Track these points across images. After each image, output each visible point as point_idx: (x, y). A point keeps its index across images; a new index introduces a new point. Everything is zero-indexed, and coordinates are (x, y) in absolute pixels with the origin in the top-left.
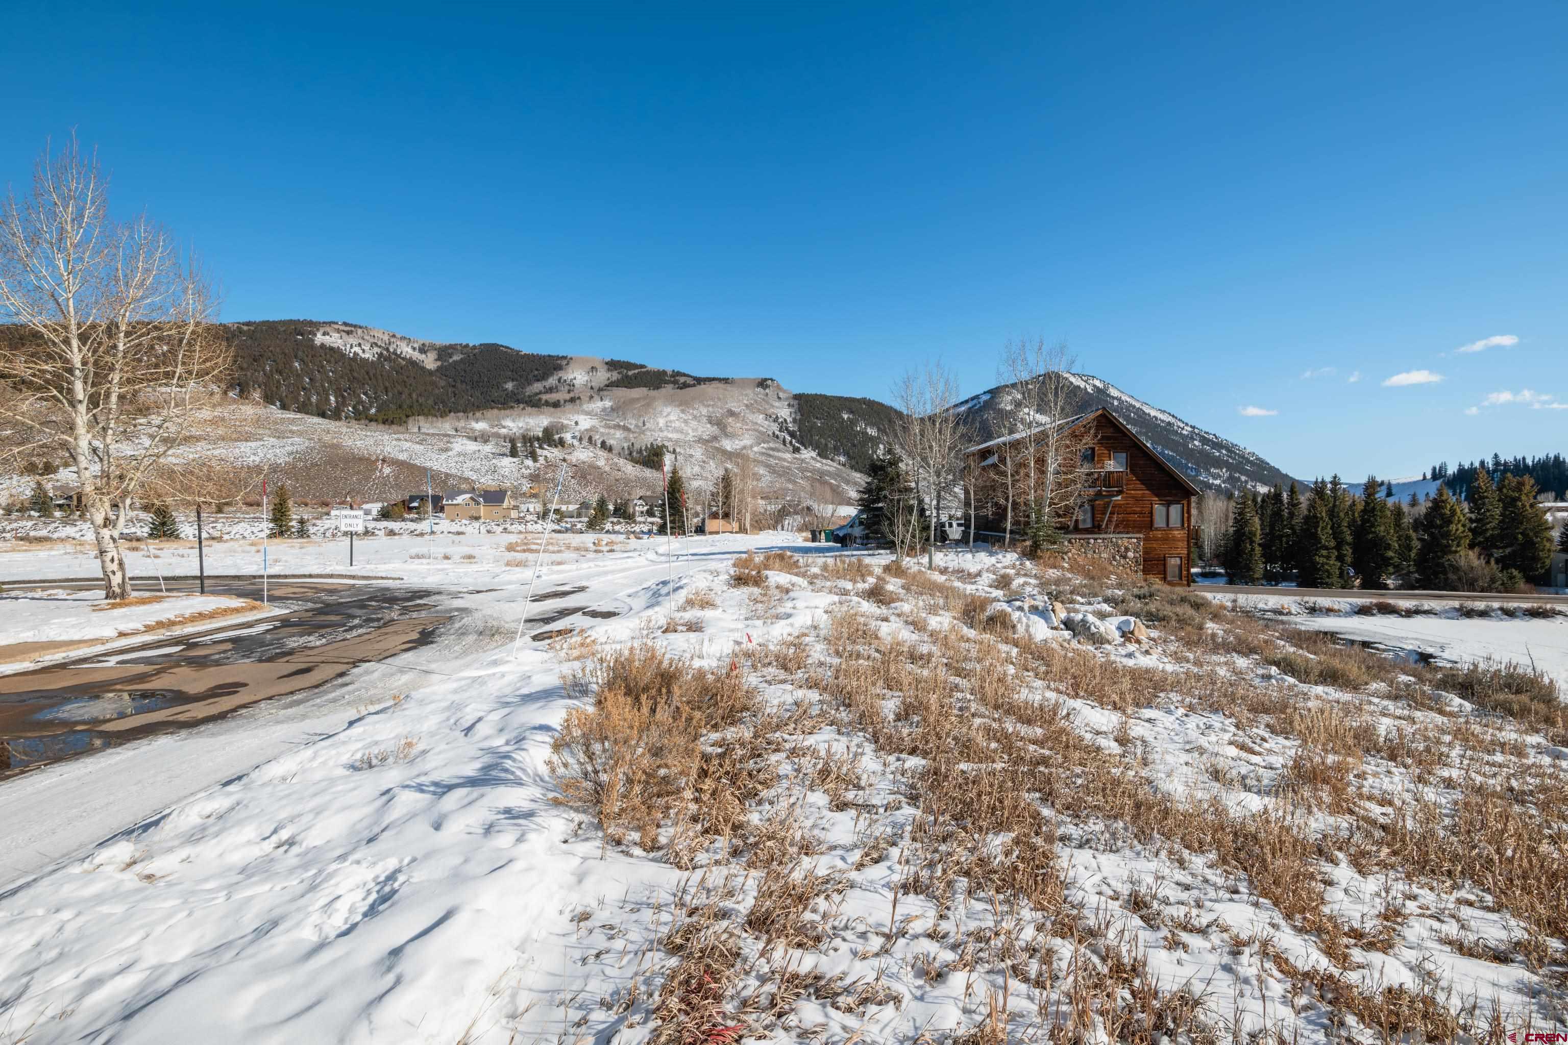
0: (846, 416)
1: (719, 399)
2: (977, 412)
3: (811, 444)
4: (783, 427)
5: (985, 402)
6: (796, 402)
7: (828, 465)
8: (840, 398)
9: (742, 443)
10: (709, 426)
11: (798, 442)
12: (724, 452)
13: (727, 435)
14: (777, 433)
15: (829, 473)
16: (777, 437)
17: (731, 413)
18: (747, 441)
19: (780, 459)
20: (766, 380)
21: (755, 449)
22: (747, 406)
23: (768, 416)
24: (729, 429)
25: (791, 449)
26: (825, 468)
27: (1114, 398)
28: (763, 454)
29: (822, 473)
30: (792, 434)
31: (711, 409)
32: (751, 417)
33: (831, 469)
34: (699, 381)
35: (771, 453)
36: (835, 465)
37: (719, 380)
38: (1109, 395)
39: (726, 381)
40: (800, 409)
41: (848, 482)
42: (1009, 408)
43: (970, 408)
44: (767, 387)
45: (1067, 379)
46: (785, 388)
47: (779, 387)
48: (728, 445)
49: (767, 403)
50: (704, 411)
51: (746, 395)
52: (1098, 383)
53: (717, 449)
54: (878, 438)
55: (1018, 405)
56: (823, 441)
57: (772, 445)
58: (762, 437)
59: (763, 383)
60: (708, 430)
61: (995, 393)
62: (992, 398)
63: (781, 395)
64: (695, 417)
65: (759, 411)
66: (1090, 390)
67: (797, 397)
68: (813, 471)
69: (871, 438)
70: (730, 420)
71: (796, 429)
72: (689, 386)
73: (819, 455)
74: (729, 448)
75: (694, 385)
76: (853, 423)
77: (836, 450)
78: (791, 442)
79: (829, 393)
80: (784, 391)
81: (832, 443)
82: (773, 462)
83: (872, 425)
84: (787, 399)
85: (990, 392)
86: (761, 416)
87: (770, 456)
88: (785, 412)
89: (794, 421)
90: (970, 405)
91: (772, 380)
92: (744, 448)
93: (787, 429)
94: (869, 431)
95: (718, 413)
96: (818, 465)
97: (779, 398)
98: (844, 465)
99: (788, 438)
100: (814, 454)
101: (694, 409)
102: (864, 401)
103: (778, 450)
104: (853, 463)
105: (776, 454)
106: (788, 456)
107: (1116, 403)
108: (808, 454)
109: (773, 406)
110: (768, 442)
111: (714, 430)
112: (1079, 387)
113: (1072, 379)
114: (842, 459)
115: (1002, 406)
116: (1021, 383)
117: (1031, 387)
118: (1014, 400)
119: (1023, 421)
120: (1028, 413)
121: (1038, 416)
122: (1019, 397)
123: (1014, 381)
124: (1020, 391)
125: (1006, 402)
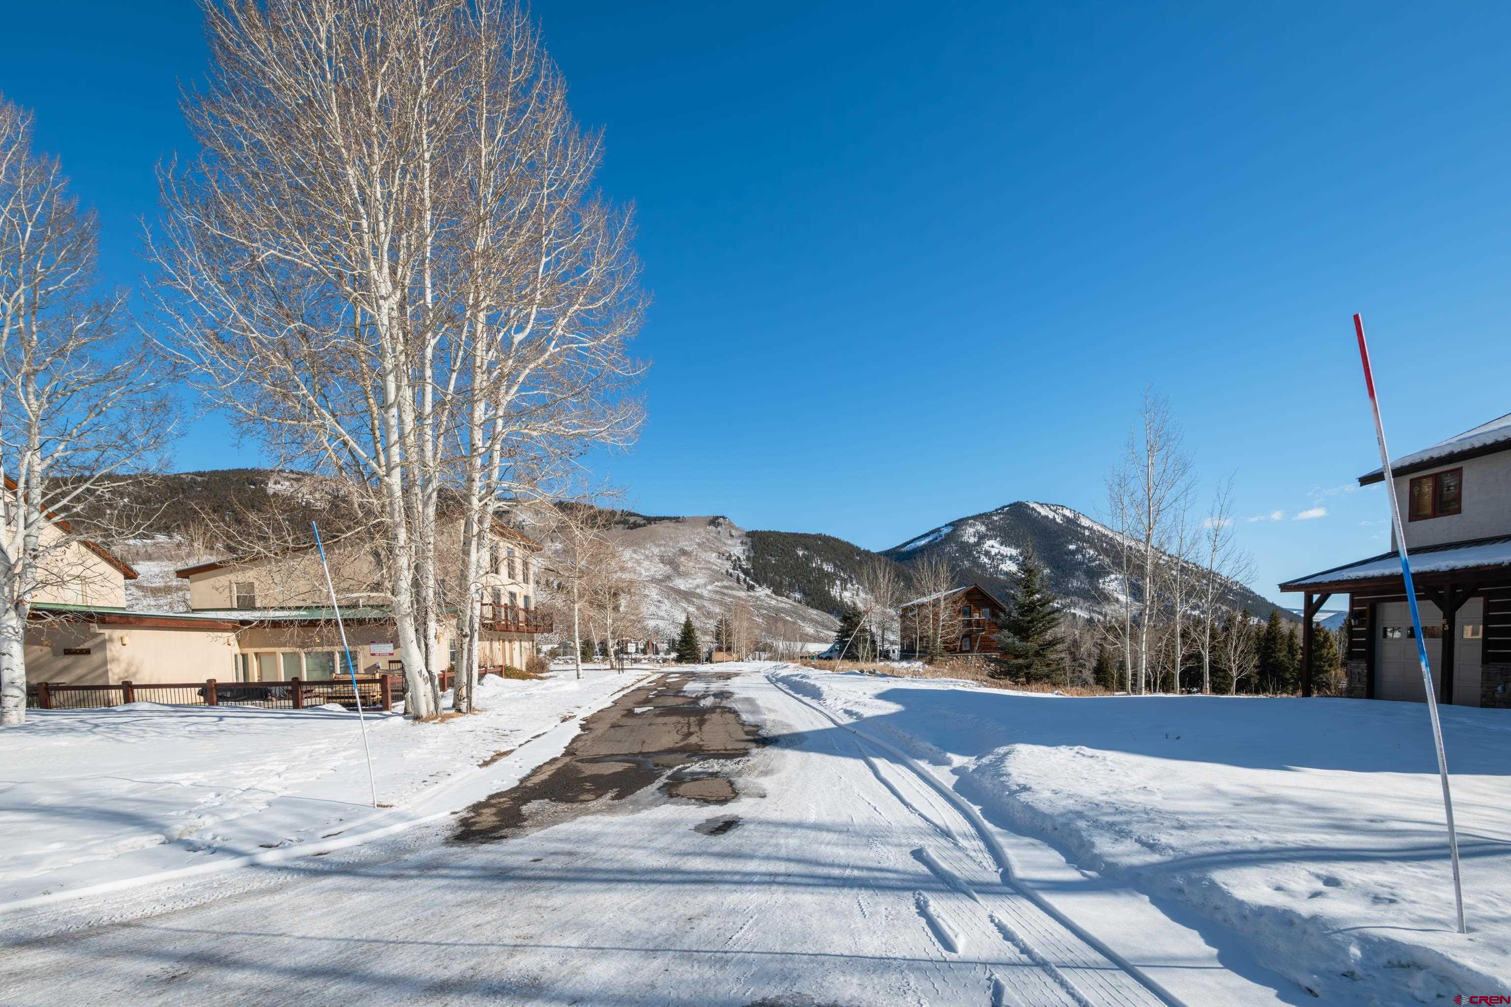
0: (800, 553)
1: (671, 538)
2: (937, 545)
3: (765, 581)
4: (737, 564)
5: (947, 535)
6: (749, 540)
7: (784, 603)
8: (795, 535)
9: (696, 582)
10: (661, 565)
11: (752, 579)
12: (678, 592)
13: (679, 575)
14: (731, 571)
15: (785, 611)
16: (731, 575)
17: (683, 552)
18: (700, 581)
19: (734, 597)
20: (717, 518)
21: (709, 588)
22: (699, 544)
23: (721, 554)
24: (682, 568)
25: (745, 587)
26: (781, 605)
27: (1085, 528)
28: (717, 592)
29: (778, 610)
30: (746, 572)
31: (663, 549)
32: (704, 555)
33: (787, 606)
34: (650, 520)
35: (725, 591)
36: (790, 601)
37: (670, 519)
38: (1079, 525)
39: (676, 520)
40: (754, 547)
41: (804, 619)
42: (972, 540)
43: (930, 542)
44: (719, 524)
45: (1033, 509)
46: (737, 525)
47: (731, 525)
48: (682, 584)
49: (720, 541)
50: (656, 551)
51: (698, 534)
52: (1067, 513)
53: (672, 588)
54: (835, 574)
55: (982, 538)
56: (778, 578)
57: (725, 583)
58: (715, 576)
59: (714, 521)
60: (660, 570)
61: (957, 525)
62: (954, 531)
63: (734, 532)
64: (647, 557)
65: (711, 549)
66: (1059, 520)
67: (751, 535)
68: (769, 608)
69: (828, 575)
70: (683, 559)
71: (750, 566)
72: (640, 526)
73: (774, 592)
74: (682, 587)
75: (644, 525)
76: (808, 559)
77: (791, 587)
78: (745, 580)
79: (782, 530)
80: (737, 529)
81: (786, 581)
82: (728, 600)
83: (828, 561)
84: (740, 537)
85: (950, 524)
86: (714, 555)
87: (724, 594)
88: (738, 550)
89: (748, 558)
90: (931, 538)
91: (724, 518)
92: (698, 586)
93: (740, 567)
94: (825, 567)
95: (671, 552)
96: (774, 602)
97: (732, 536)
98: (800, 602)
99: (742, 576)
100: (769, 591)
101: (645, 548)
102: (819, 537)
103: (732, 588)
104: (809, 599)
105: (730, 592)
106: (742, 594)
107: (1087, 533)
108: (763, 592)
109: (725, 544)
110: (722, 580)
111: (667, 569)
112: (1047, 517)
113: (1039, 509)
114: (798, 596)
115: (965, 539)
116: (985, 514)
117: (995, 518)
118: (977, 532)
119: (987, 553)
120: (993, 545)
121: (1003, 548)
122: (983, 529)
123: (977, 513)
124: (983, 523)
125: (969, 535)
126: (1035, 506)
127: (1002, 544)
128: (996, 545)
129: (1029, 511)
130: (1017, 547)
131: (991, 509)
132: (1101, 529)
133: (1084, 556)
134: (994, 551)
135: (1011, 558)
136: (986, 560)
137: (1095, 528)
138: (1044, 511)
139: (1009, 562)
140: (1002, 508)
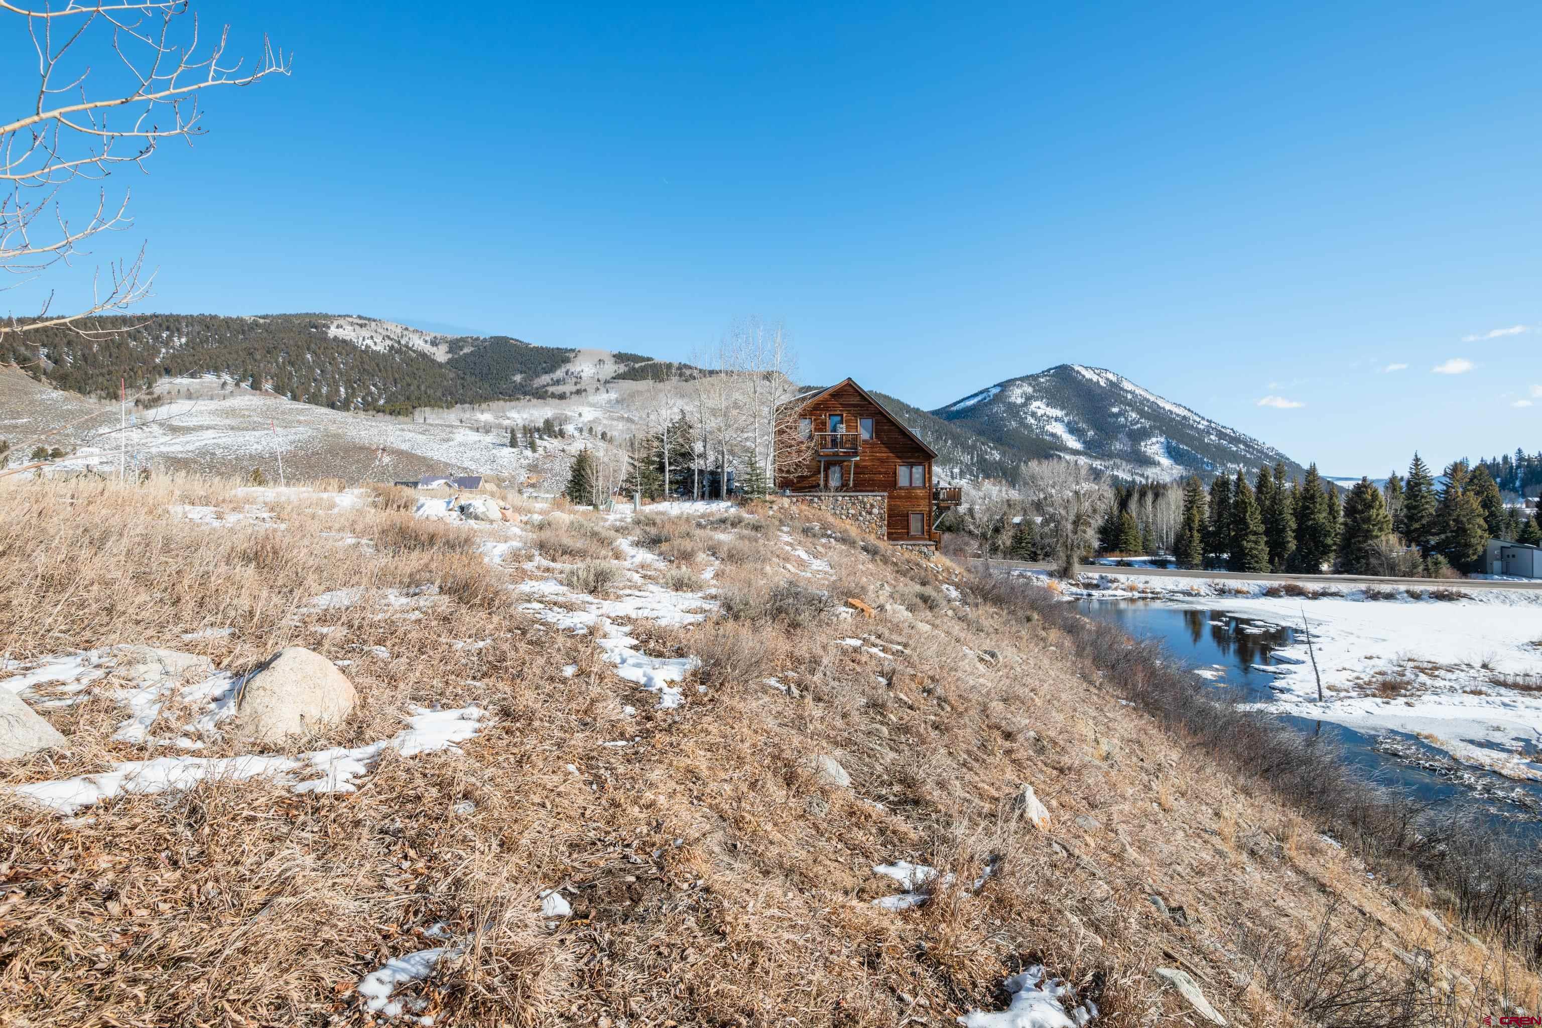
2: (986, 405)
5: (996, 395)
17: (736, 406)
20: (772, 372)
22: (752, 398)
24: (733, 421)
27: (1127, 391)
31: (716, 402)
34: (705, 373)
38: (1122, 389)
42: (1020, 401)
43: (979, 402)
44: (773, 379)
45: (1078, 372)
46: (791, 380)
47: (784, 380)
50: (709, 403)
52: (1111, 376)
55: (1029, 399)
59: (768, 376)
60: (712, 422)
61: (1005, 386)
62: (1002, 391)
63: (789, 388)
64: (699, 409)
65: (764, 403)
66: (1102, 384)
67: (804, 389)
70: (735, 412)
72: (695, 378)
74: (731, 440)
75: (700, 378)
80: (790, 384)
84: (793, 389)
85: (999, 385)
90: (979, 398)
91: (777, 372)
92: (747, 440)
95: (723, 405)
97: (785, 391)
101: (699, 401)
107: (1129, 396)
109: (778, 399)
111: (718, 422)
112: (1091, 380)
113: (1084, 372)
115: (1012, 399)
116: (1032, 376)
117: (1042, 380)
118: (1024, 393)
119: (1033, 414)
120: (1039, 407)
121: (1049, 409)
122: (1030, 390)
123: (1024, 374)
124: (1030, 384)
125: (1016, 396)
126: (1080, 369)
127: (1048, 405)
128: (1043, 406)
129: (1074, 374)
130: (1062, 409)
131: (1037, 371)
132: (1142, 393)
133: (1126, 419)
134: (1040, 413)
135: (1057, 419)
136: (1033, 421)
137: (1137, 392)
138: (1088, 375)
139: (1054, 423)
140: (1049, 370)
